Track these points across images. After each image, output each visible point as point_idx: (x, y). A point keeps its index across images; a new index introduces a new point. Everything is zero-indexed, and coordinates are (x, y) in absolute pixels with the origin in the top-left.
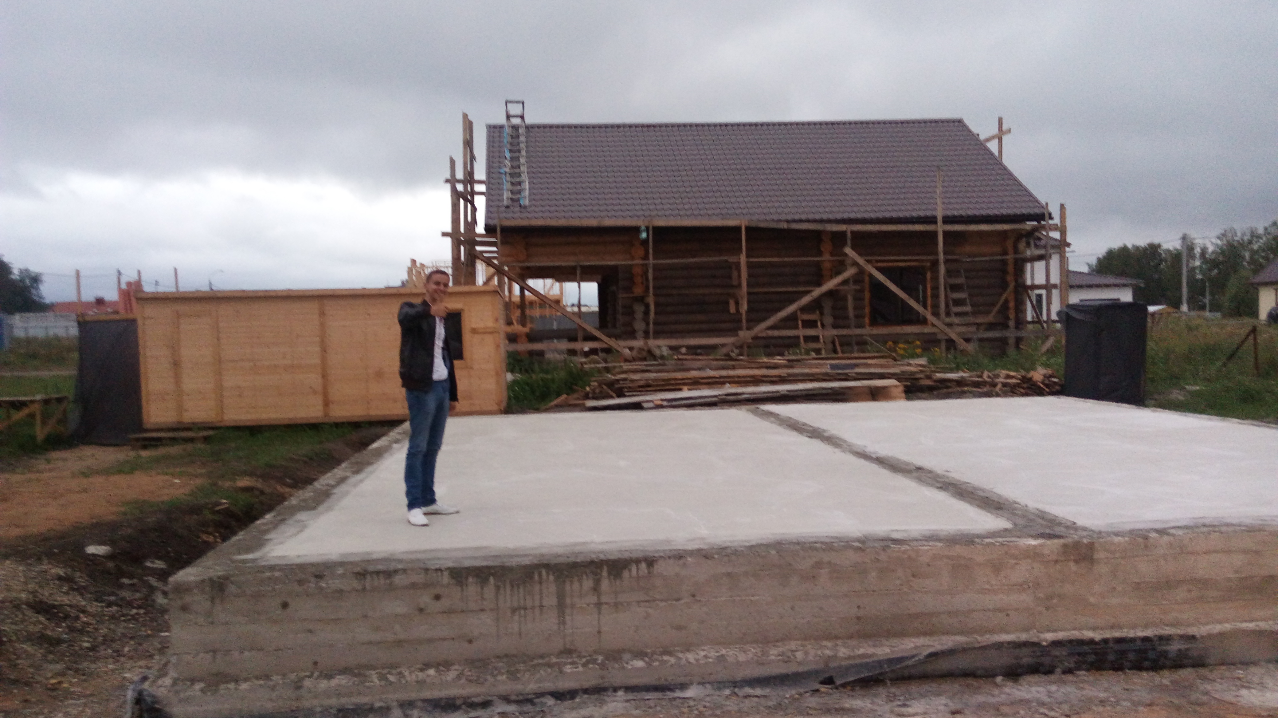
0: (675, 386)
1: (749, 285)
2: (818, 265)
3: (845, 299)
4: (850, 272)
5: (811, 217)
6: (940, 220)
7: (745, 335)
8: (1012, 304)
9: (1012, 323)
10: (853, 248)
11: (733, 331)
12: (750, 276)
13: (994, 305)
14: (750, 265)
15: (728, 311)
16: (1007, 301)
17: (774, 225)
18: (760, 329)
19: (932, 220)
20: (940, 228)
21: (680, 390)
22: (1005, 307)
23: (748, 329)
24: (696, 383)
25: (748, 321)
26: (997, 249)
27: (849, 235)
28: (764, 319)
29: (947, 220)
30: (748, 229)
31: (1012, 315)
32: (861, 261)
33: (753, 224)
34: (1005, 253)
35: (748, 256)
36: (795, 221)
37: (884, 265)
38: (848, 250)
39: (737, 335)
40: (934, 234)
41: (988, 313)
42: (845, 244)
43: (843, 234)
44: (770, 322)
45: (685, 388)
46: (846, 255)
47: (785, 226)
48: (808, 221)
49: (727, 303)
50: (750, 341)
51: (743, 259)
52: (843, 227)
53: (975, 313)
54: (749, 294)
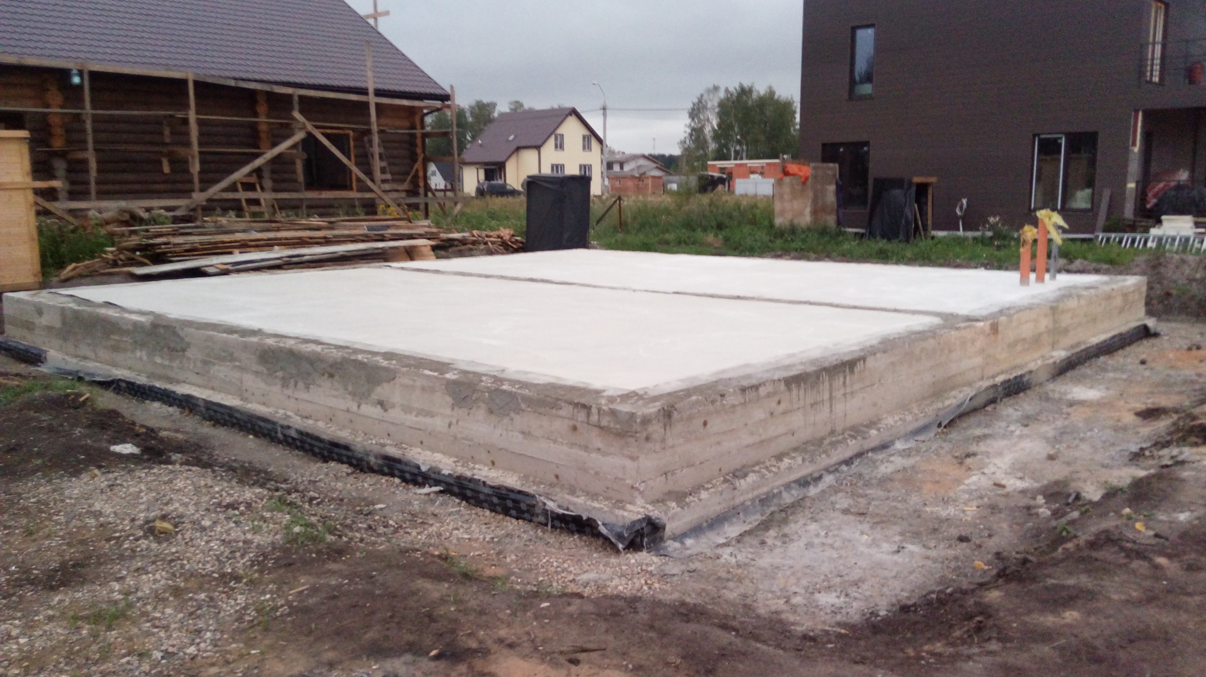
0: (224, 249)
1: (200, 144)
2: (254, 127)
3: (293, 163)
4: (299, 136)
5: (257, 77)
6: (371, 91)
7: (199, 197)
8: (421, 174)
9: (422, 191)
10: (302, 112)
11: (186, 193)
12: (201, 134)
13: (408, 173)
14: (201, 123)
15: (161, 171)
16: (417, 171)
17: (222, 82)
18: (214, 191)
19: (363, 91)
20: (373, 100)
21: (230, 253)
22: (416, 177)
23: (202, 190)
24: (244, 246)
25: (201, 181)
26: (407, 124)
27: (296, 98)
28: (216, 181)
29: (379, 93)
30: (196, 83)
31: (421, 184)
32: (309, 127)
33: (201, 79)
34: (413, 127)
35: (198, 113)
36: (243, 80)
37: (329, 131)
38: (297, 114)
39: (190, 198)
40: (366, 105)
41: (403, 181)
42: (292, 109)
43: (290, 97)
44: (224, 184)
45: (236, 251)
46: (294, 119)
47: (232, 83)
48: (256, 81)
49: (161, 163)
50: (204, 203)
51: (192, 116)
52: (289, 91)
53: (394, 180)
54: (201, 153)
